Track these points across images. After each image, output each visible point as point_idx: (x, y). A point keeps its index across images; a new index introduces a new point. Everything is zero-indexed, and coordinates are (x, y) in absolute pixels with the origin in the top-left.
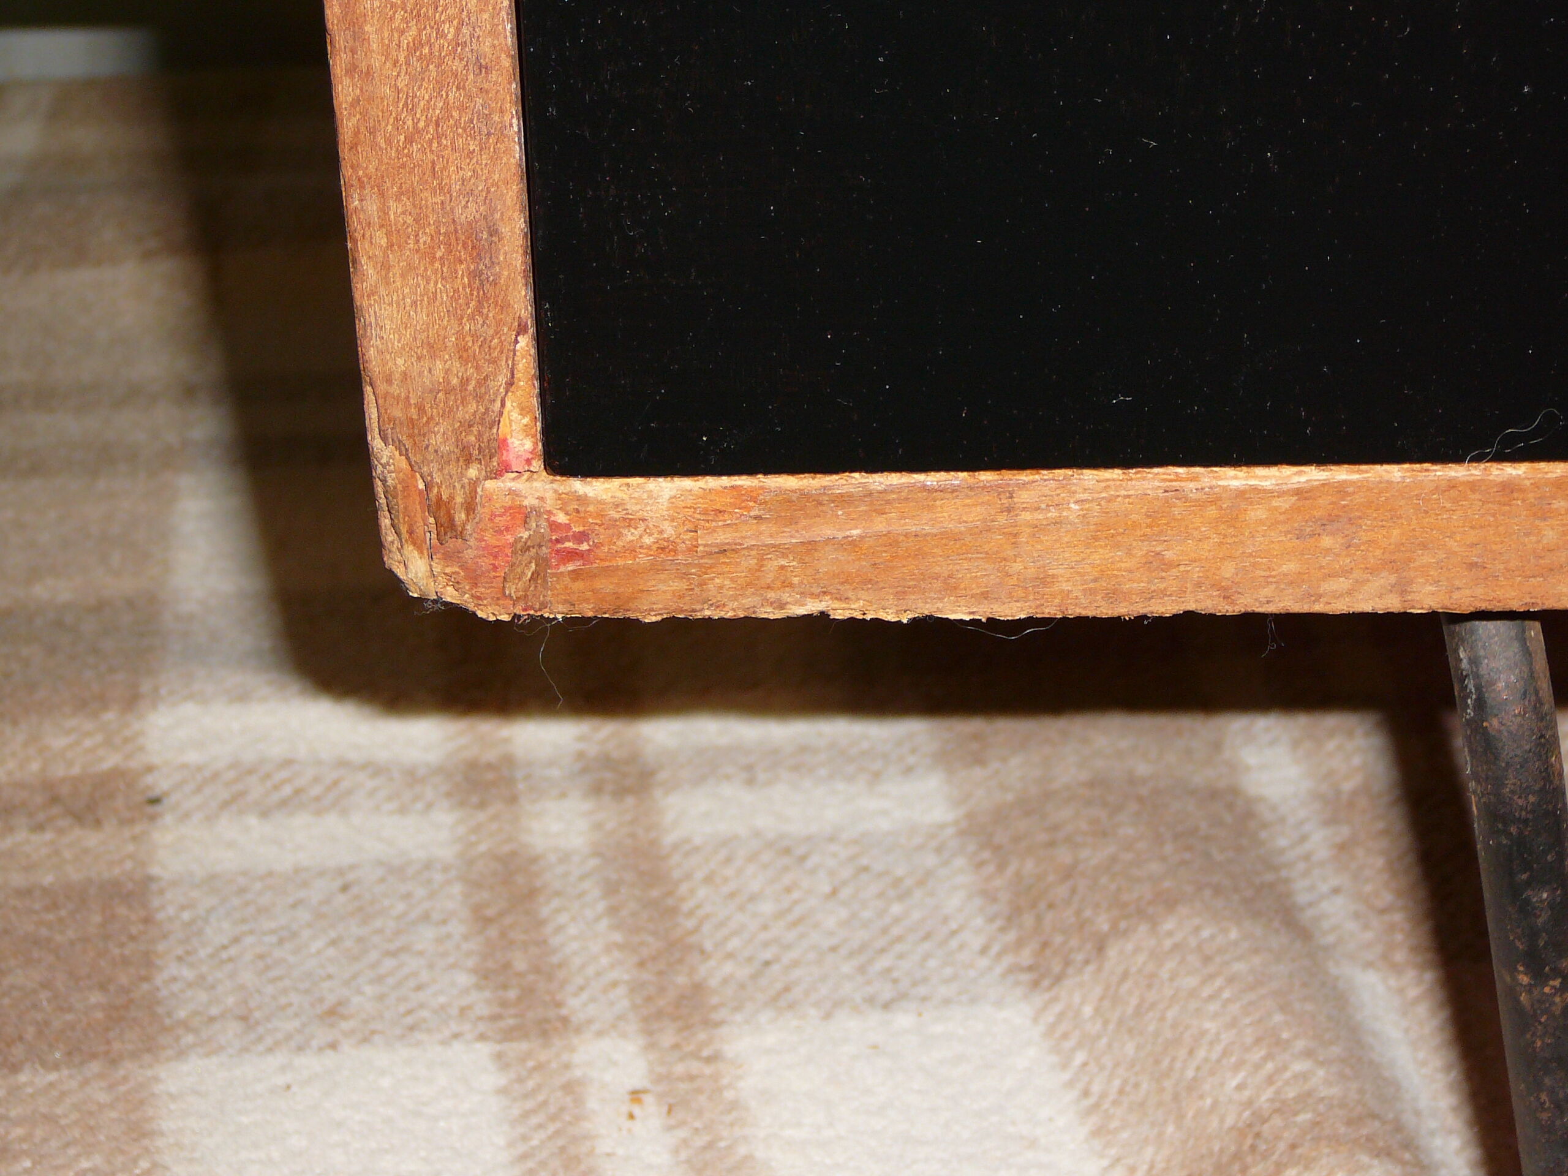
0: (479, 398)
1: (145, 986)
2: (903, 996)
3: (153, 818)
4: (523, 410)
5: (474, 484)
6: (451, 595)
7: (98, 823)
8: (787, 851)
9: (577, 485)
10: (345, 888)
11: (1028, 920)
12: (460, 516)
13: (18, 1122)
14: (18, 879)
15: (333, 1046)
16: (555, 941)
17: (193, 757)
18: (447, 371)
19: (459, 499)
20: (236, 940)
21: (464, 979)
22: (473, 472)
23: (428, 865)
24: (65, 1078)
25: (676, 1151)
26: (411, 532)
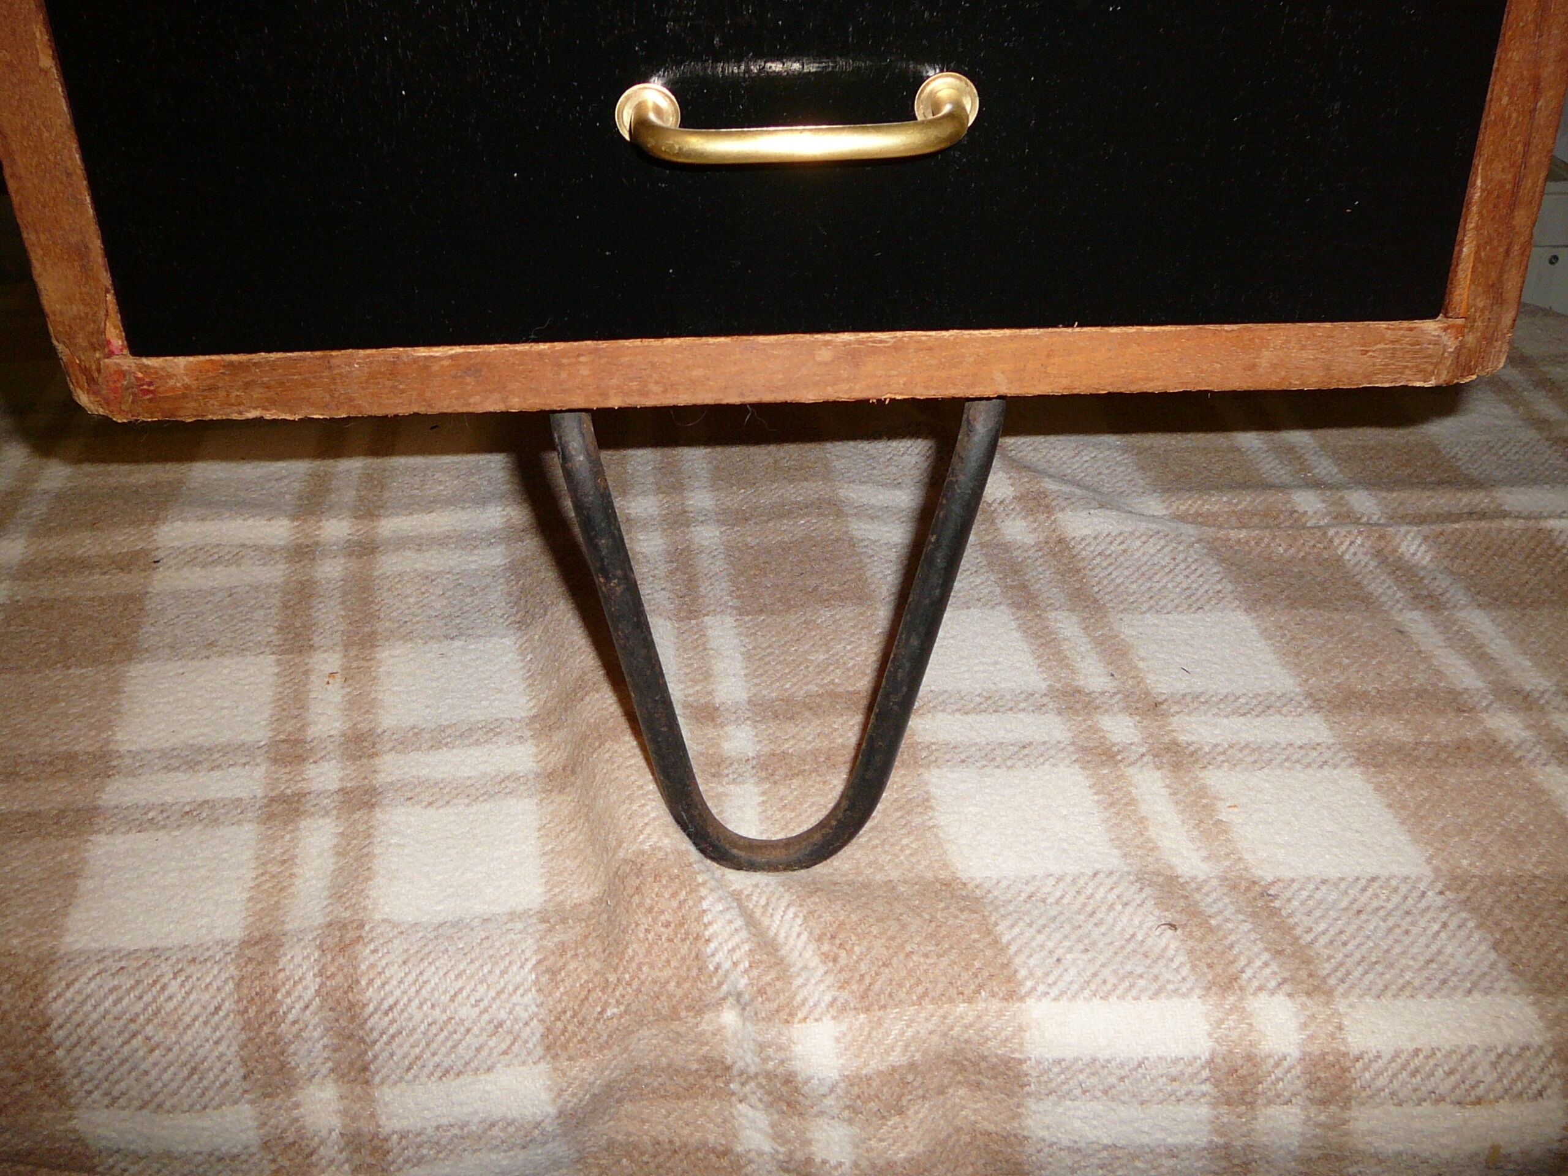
0: (94, 322)
1: (135, 635)
2: (461, 634)
3: (154, 569)
4: (115, 327)
5: (99, 360)
6: (101, 411)
7: (130, 572)
8: (427, 577)
9: (145, 361)
10: (230, 596)
11: (522, 602)
12: (96, 375)
13: (64, 688)
14: (89, 594)
15: (208, 657)
16: (315, 615)
17: (176, 543)
18: (79, 310)
19: (94, 367)
20: (178, 617)
21: (271, 630)
22: (97, 355)
23: (269, 586)
24: (89, 671)
25: (343, 697)
26: (77, 383)
